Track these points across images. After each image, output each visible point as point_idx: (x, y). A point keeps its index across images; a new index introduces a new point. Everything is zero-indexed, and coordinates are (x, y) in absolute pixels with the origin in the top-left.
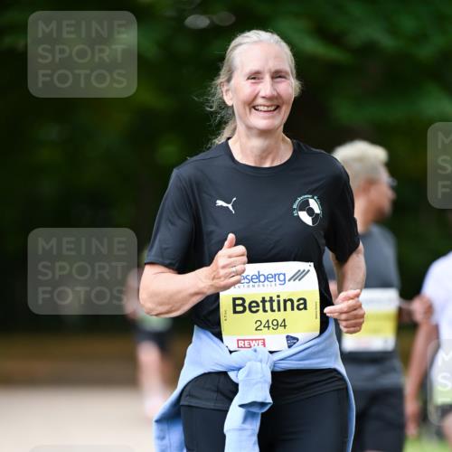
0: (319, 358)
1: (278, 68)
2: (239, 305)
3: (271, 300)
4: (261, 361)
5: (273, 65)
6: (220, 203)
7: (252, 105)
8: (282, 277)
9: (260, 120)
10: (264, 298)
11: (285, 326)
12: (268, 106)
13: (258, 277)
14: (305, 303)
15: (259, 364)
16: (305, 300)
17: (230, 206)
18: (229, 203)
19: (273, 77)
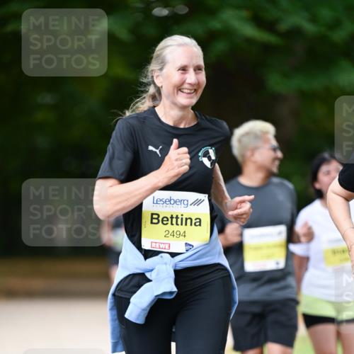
0: (207, 257)
2: (155, 218)
3: (177, 217)
4: (166, 264)
5: (196, 62)
6: (151, 148)
7: (179, 88)
8: (186, 202)
9: (184, 99)
10: (172, 215)
11: (185, 236)
12: (191, 90)
13: (170, 201)
15: (164, 266)
16: (200, 220)
17: (158, 151)
18: (157, 149)
19: (195, 70)
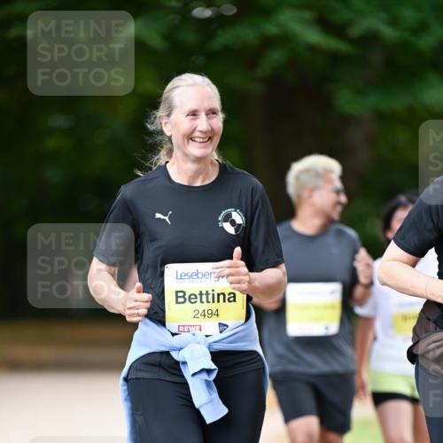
1: (212, 107)
2: (180, 297)
4: (199, 343)
5: (208, 105)
6: (158, 215)
7: (190, 137)
9: (196, 149)
10: (201, 292)
11: (218, 315)
13: (197, 275)
14: (234, 297)
16: (234, 294)
17: (167, 218)
18: (166, 215)
19: (207, 115)
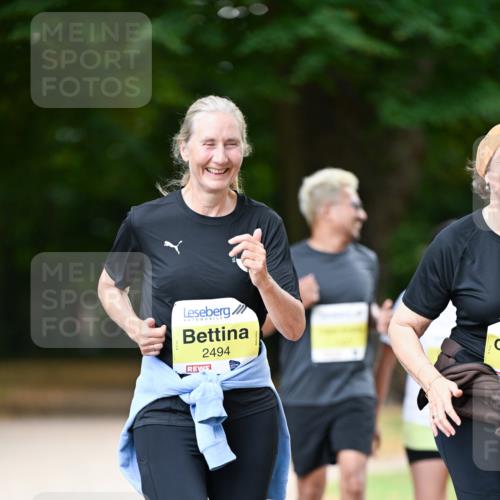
1: (231, 137)
2: (189, 336)
3: (217, 331)
5: (227, 135)
6: (167, 244)
7: (205, 167)
8: (227, 311)
9: (211, 181)
10: (210, 330)
11: (229, 353)
13: (206, 312)
14: (247, 333)
16: (246, 330)
17: (176, 248)
18: (176, 244)
